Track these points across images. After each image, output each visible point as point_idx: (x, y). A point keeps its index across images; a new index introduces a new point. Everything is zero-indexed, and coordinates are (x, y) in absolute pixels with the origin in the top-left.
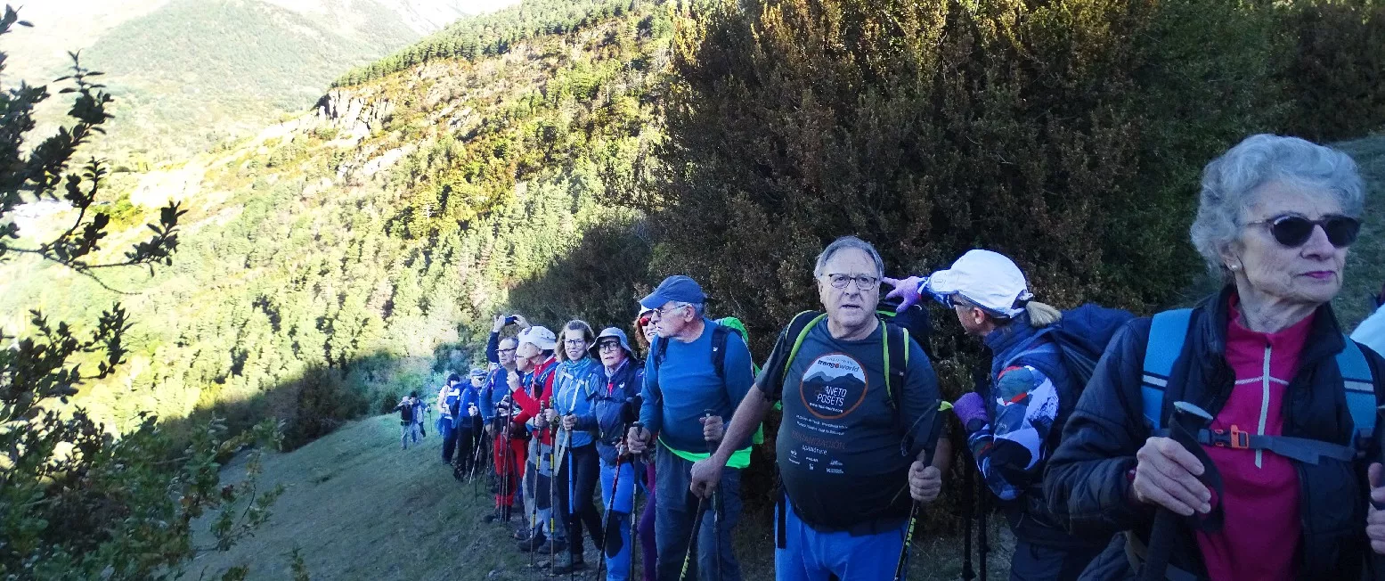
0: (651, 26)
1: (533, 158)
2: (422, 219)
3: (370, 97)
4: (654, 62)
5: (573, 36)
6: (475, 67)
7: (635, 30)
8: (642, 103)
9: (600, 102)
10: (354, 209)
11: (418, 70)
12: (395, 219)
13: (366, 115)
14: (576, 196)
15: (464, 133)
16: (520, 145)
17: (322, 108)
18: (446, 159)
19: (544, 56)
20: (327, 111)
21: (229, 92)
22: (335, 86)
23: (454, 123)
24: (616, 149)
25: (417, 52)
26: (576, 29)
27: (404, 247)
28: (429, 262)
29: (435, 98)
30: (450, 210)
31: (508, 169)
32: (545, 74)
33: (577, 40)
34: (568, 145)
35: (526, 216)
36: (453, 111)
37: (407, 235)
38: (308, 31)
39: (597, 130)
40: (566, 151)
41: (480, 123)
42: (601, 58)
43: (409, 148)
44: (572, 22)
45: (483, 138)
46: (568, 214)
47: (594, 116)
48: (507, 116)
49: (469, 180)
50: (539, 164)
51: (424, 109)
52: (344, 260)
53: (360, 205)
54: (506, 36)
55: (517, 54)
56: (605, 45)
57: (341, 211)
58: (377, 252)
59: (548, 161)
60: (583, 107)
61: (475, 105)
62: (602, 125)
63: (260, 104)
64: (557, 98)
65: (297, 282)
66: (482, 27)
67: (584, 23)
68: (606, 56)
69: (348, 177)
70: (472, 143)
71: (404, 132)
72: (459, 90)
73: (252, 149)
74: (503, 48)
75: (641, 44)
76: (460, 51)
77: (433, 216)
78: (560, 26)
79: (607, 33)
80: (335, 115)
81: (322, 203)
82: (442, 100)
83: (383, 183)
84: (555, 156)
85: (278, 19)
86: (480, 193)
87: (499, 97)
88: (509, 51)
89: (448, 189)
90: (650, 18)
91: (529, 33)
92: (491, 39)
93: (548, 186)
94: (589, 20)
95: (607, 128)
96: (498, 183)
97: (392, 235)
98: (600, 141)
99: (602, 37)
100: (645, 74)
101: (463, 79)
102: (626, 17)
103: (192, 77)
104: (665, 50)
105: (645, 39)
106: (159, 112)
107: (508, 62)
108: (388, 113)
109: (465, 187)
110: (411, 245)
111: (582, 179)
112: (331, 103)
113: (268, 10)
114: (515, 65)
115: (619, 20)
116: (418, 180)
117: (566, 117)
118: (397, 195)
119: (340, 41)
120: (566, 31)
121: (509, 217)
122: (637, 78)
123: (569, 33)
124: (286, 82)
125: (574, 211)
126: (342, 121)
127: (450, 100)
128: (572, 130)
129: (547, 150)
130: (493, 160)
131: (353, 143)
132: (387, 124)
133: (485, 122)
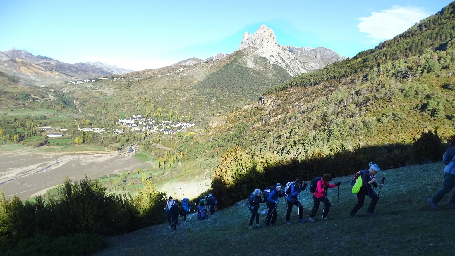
0: (367, 77)
1: (319, 123)
2: (283, 139)
3: (274, 98)
4: (362, 92)
5: (340, 80)
6: (306, 90)
7: (361, 78)
8: (356, 106)
9: (343, 104)
10: (266, 132)
11: (289, 90)
12: (276, 138)
13: (272, 104)
14: (329, 136)
15: (301, 111)
16: (315, 118)
17: (260, 101)
18: (295, 119)
19: (329, 87)
20: (261, 102)
21: (236, 94)
22: (264, 94)
23: (299, 108)
24: (345, 122)
25: (289, 84)
26: (341, 78)
27: (277, 147)
28: (282, 153)
29: (293, 99)
30: (292, 137)
31: (311, 125)
32: (329, 92)
33: (340, 81)
34: (330, 119)
35: (313, 142)
36: (298, 104)
37: (279, 143)
38: (258, 75)
39: (340, 115)
40: (329, 121)
41: (306, 108)
42: (348, 88)
43: (283, 115)
44: (340, 75)
45: (307, 113)
46: (326, 143)
47: (340, 110)
48: (315, 106)
49: (298, 128)
50: (320, 125)
51: (290, 103)
52: (261, 149)
53: (268, 131)
54: (317, 80)
55: (320, 86)
56: (350, 84)
57: (263, 133)
58: (270, 147)
59: (323, 124)
60: (337, 107)
61: (306, 102)
62: (342, 113)
63: (244, 98)
64: (332, 101)
65: (248, 153)
66: (310, 76)
67: (344, 76)
68: (350, 87)
69: (266, 122)
70: (303, 115)
71: (283, 110)
72: (300, 97)
73: (240, 112)
74: (316, 84)
76: (302, 84)
77: (287, 138)
78: (335, 76)
79: (352, 79)
80: (264, 103)
81: (258, 130)
82: (295, 100)
83: (275, 125)
84: (325, 122)
85: (251, 72)
86: (301, 132)
87: (313, 100)
88: (318, 85)
89: (292, 130)
90: (367, 74)
91: (325, 79)
92: (312, 81)
93: (321, 132)
94: (346, 75)
95: (343, 114)
96: (307, 130)
97: (275, 143)
98: (341, 118)
99: (350, 81)
100: (358, 97)
101: (302, 93)
102: (359, 74)
103: (226, 90)
104: (367, 88)
105: (364, 82)
106: (217, 99)
107: (317, 88)
108: (279, 103)
109: (297, 130)
110: (280, 146)
111: (332, 132)
112: (263, 99)
113: (248, 70)
114: (319, 89)
115: (356, 75)
116: (286, 125)
117: (331, 110)
118: (279, 129)
119: (268, 79)
120: (338, 78)
121: (308, 141)
122: (356, 97)
123: (338, 79)
124: (251, 91)
125: (328, 141)
126: (266, 105)
127: (298, 100)
128: (332, 114)
129: (324, 120)
130: (306, 122)
131: (268, 112)
132: (278, 107)
133: (308, 108)
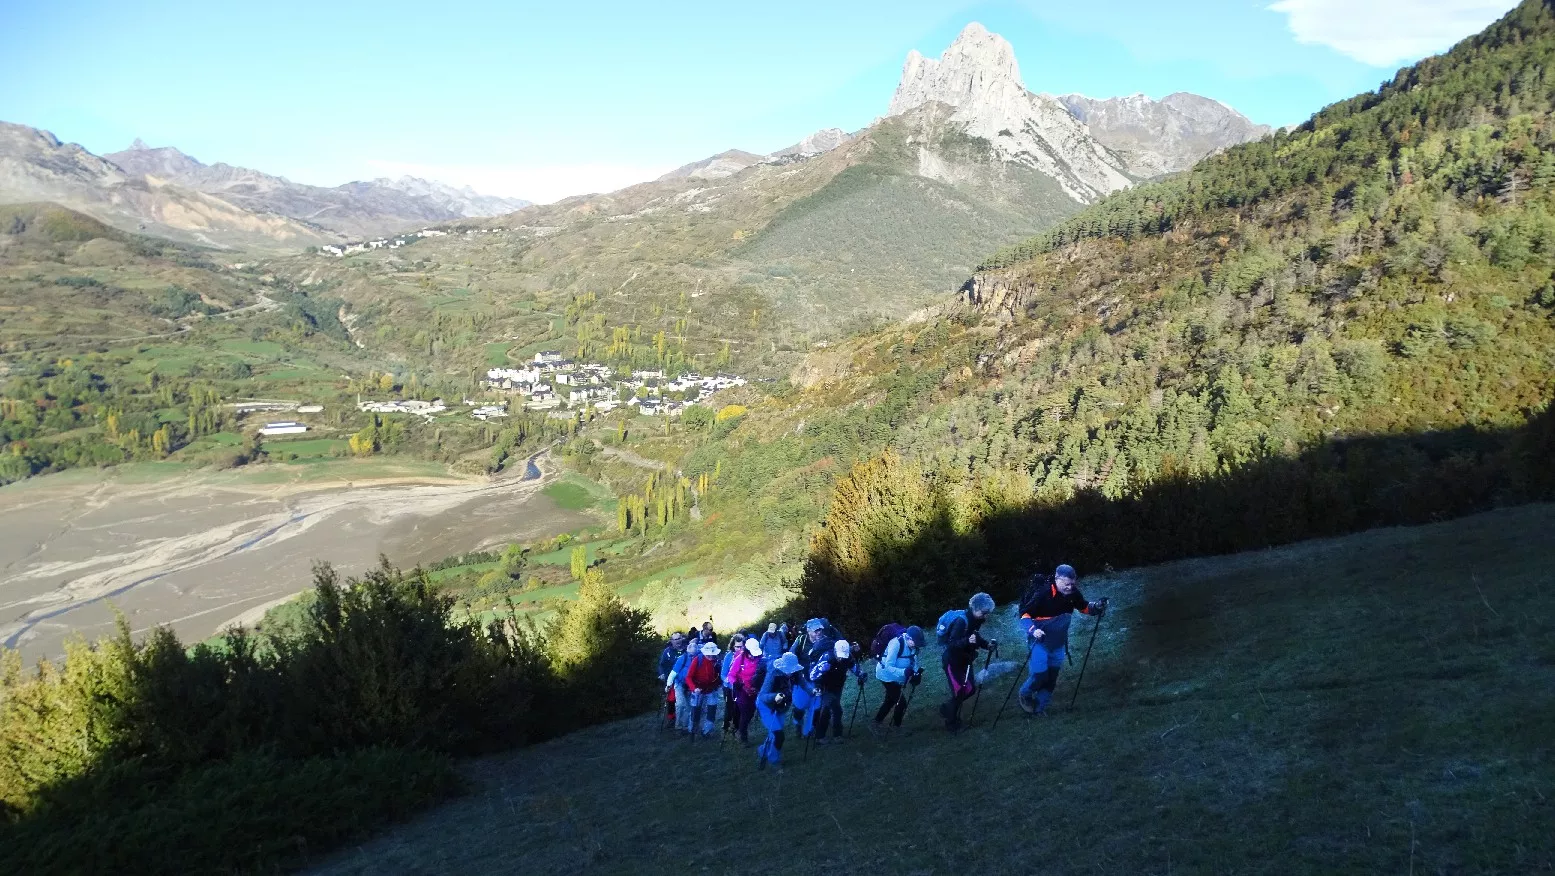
0: (1352, 195)
1: (1176, 363)
2: (1052, 422)
3: (1015, 282)
4: (1334, 251)
5: (1251, 210)
6: (1131, 248)
7: (1330, 200)
8: (1313, 301)
9: (1262, 296)
10: (992, 402)
11: (1069, 250)
12: (1025, 419)
13: (1011, 302)
14: (1215, 411)
15: (1112, 325)
16: (1163, 345)
17: (967, 292)
18: (1089, 353)
19: (1213, 234)
20: (971, 296)
21: (882, 272)
22: (981, 269)
23: (1103, 312)
24: (1271, 359)
25: (1067, 231)
26: (1255, 201)
27: (1030, 451)
28: (1048, 471)
29: (1085, 282)
30: (1081, 414)
31: (1147, 373)
32: (1212, 255)
33: (1254, 214)
34: (1216, 350)
35: (1157, 430)
36: (1103, 298)
37: (1036, 438)
38: (957, 204)
39: (1252, 334)
40: (1213, 357)
41: (1130, 314)
42: (1283, 237)
43: (1050, 340)
44: (1251, 193)
45: (1133, 331)
46: (1203, 432)
47: (1253, 315)
48: (1161, 306)
49: (1103, 383)
50: (1182, 370)
51: (1072, 295)
52: (972, 458)
53: (997, 398)
54: (1170, 211)
55: (1180, 233)
56: (1288, 221)
57: (977, 403)
58: (1004, 453)
59: (1193, 367)
60: (1241, 304)
61: (1128, 292)
62: (1261, 326)
63: (910, 283)
64: (1223, 286)
65: (927, 476)
66: (1142, 200)
67: (1266, 194)
68: (1289, 234)
69: (987, 366)
70: (1119, 336)
71: (1049, 322)
72: (1110, 275)
73: (897, 334)
74: (1165, 225)
75: (1337, 218)
76: (1116, 230)
77: (1064, 419)
78: (1235, 197)
79: (1295, 205)
80: (979, 299)
81: (962, 393)
82: (1092, 285)
83: (1022, 376)
84: (1199, 361)
85: (932, 194)
86: (1115, 399)
87: (1156, 283)
88: (1171, 229)
89: (1080, 391)
90: (1353, 185)
91: (1198, 207)
92: (1151, 213)
93: (1185, 397)
94: (1272, 190)
95: (1265, 332)
96: (1135, 389)
97: (1021, 436)
98: (1255, 346)
99: (1289, 210)
100: (1321, 267)
101: (1117, 261)
102: (1321, 184)
103: (848, 257)
104: (1350, 236)
105: (1342, 213)
106: (818, 292)
107: (1170, 242)
108: (1033, 298)
109: (1099, 391)
110: (1039, 449)
111: (1224, 393)
112: (976, 287)
113: (922, 185)
114: (1177, 245)
115: (1312, 189)
116: (1058, 374)
117: (1220, 315)
118: (1036, 390)
119: (991, 214)
120: (1243, 204)
121: (1137, 429)
122: (1310, 270)
123: (1246, 207)
124: (936, 260)
125: (1211, 427)
126: (986, 306)
127: (1100, 286)
128: (1225, 330)
129: (1194, 353)
130: (1132, 363)
131: (996, 329)
132: (1030, 312)
133: (1136, 314)
